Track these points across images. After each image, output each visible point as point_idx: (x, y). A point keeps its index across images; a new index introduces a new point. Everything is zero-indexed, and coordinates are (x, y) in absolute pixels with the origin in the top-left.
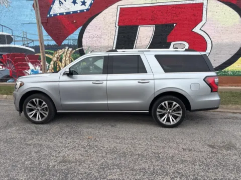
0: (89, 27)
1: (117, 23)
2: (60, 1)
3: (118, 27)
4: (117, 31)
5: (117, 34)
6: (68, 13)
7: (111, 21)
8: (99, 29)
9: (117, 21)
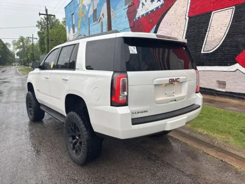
0: (161, 25)
1: (187, 14)
2: (143, 3)
3: (188, 18)
4: (187, 24)
5: (186, 29)
6: (147, 13)
7: (182, 12)
8: (170, 25)
9: (188, 11)
